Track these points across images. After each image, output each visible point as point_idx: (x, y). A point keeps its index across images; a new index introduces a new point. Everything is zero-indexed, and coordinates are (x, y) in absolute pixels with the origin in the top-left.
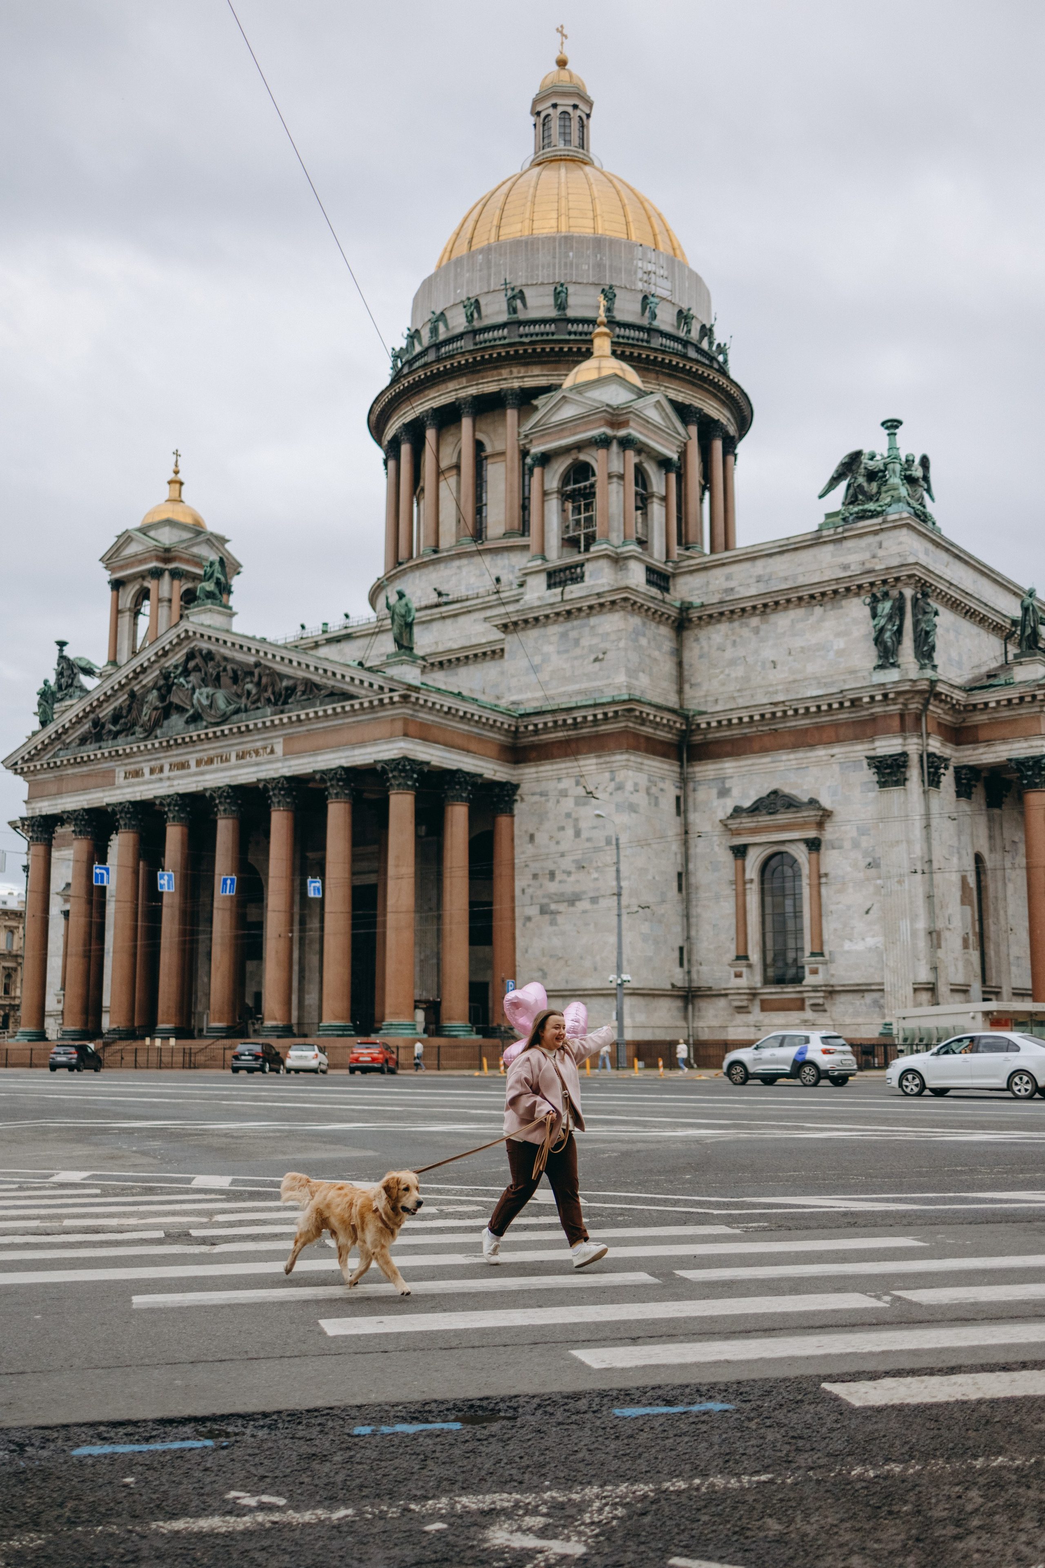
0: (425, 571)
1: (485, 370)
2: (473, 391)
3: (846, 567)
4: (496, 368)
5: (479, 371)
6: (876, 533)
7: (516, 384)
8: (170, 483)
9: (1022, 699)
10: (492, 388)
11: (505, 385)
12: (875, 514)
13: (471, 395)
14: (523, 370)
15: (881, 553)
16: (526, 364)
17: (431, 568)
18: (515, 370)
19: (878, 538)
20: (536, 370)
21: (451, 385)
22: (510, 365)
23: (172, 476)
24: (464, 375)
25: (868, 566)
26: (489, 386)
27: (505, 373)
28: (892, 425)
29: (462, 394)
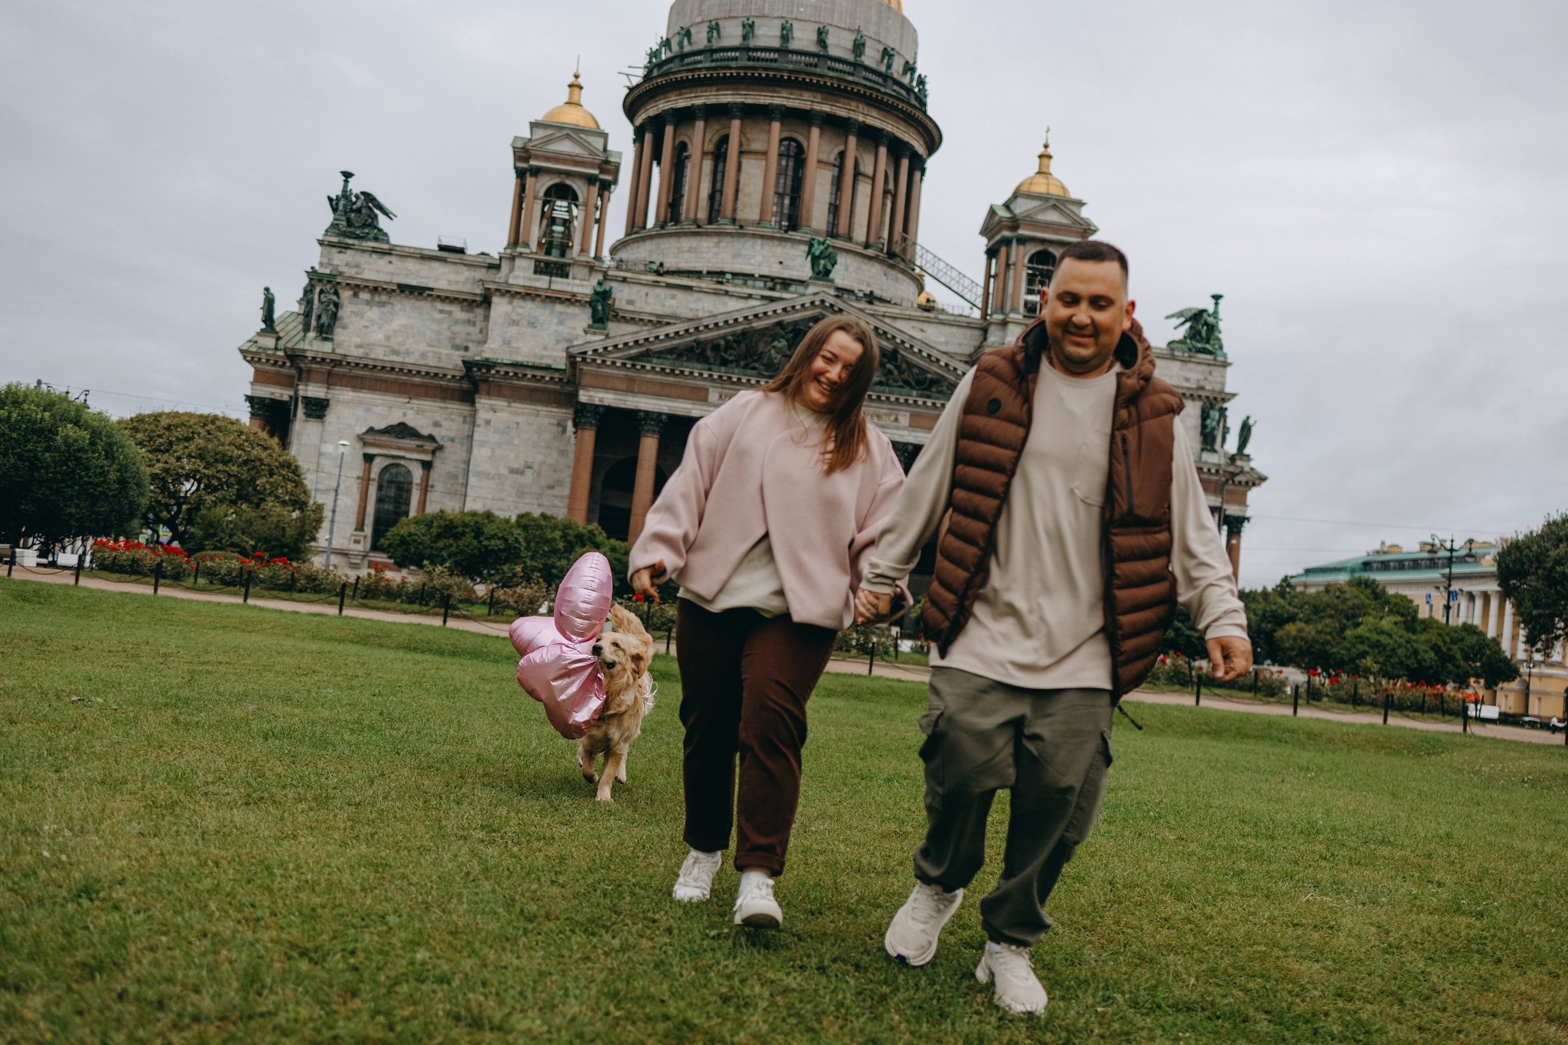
0: (770, 243)
1: (839, 96)
2: (826, 108)
3: (1187, 380)
4: (848, 98)
5: (834, 95)
6: (1209, 365)
7: (861, 118)
8: (571, 86)
9: (1247, 483)
10: (843, 113)
11: (853, 115)
12: (1210, 353)
13: (826, 112)
14: (866, 108)
15: (1210, 378)
16: (869, 105)
17: (776, 243)
18: (861, 106)
19: (1210, 368)
20: (874, 113)
21: (806, 95)
22: (858, 101)
23: (572, 80)
24: (821, 92)
25: (1202, 383)
26: (841, 111)
27: (854, 105)
28: (1217, 298)
29: (817, 107)
